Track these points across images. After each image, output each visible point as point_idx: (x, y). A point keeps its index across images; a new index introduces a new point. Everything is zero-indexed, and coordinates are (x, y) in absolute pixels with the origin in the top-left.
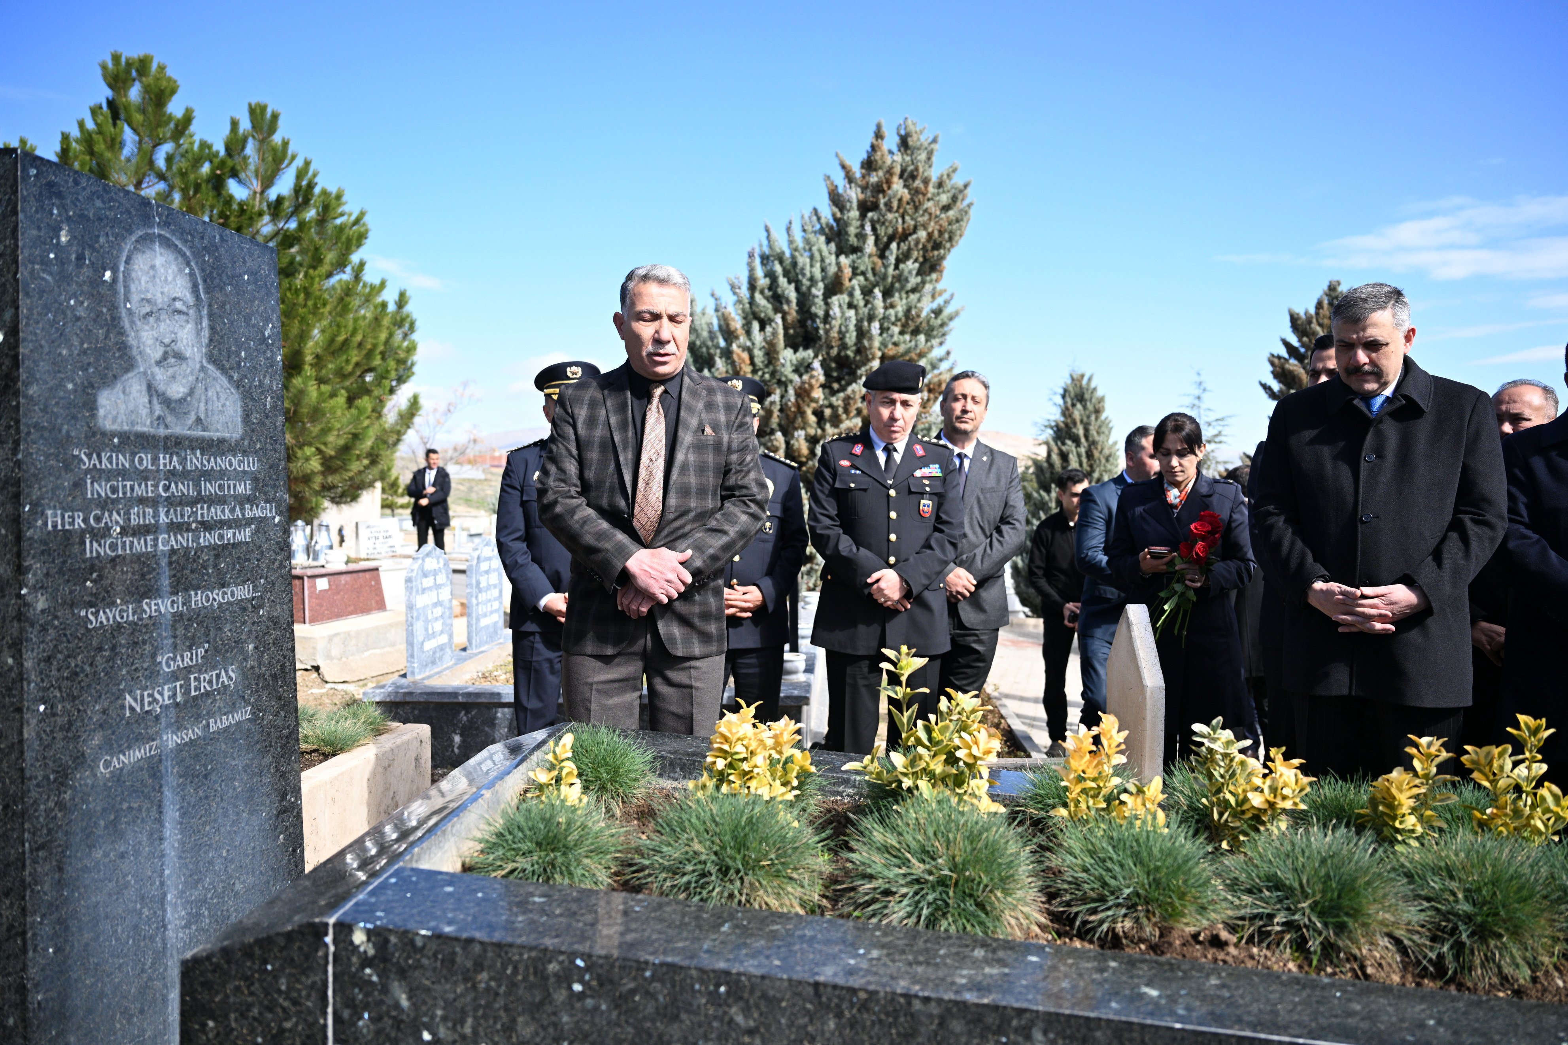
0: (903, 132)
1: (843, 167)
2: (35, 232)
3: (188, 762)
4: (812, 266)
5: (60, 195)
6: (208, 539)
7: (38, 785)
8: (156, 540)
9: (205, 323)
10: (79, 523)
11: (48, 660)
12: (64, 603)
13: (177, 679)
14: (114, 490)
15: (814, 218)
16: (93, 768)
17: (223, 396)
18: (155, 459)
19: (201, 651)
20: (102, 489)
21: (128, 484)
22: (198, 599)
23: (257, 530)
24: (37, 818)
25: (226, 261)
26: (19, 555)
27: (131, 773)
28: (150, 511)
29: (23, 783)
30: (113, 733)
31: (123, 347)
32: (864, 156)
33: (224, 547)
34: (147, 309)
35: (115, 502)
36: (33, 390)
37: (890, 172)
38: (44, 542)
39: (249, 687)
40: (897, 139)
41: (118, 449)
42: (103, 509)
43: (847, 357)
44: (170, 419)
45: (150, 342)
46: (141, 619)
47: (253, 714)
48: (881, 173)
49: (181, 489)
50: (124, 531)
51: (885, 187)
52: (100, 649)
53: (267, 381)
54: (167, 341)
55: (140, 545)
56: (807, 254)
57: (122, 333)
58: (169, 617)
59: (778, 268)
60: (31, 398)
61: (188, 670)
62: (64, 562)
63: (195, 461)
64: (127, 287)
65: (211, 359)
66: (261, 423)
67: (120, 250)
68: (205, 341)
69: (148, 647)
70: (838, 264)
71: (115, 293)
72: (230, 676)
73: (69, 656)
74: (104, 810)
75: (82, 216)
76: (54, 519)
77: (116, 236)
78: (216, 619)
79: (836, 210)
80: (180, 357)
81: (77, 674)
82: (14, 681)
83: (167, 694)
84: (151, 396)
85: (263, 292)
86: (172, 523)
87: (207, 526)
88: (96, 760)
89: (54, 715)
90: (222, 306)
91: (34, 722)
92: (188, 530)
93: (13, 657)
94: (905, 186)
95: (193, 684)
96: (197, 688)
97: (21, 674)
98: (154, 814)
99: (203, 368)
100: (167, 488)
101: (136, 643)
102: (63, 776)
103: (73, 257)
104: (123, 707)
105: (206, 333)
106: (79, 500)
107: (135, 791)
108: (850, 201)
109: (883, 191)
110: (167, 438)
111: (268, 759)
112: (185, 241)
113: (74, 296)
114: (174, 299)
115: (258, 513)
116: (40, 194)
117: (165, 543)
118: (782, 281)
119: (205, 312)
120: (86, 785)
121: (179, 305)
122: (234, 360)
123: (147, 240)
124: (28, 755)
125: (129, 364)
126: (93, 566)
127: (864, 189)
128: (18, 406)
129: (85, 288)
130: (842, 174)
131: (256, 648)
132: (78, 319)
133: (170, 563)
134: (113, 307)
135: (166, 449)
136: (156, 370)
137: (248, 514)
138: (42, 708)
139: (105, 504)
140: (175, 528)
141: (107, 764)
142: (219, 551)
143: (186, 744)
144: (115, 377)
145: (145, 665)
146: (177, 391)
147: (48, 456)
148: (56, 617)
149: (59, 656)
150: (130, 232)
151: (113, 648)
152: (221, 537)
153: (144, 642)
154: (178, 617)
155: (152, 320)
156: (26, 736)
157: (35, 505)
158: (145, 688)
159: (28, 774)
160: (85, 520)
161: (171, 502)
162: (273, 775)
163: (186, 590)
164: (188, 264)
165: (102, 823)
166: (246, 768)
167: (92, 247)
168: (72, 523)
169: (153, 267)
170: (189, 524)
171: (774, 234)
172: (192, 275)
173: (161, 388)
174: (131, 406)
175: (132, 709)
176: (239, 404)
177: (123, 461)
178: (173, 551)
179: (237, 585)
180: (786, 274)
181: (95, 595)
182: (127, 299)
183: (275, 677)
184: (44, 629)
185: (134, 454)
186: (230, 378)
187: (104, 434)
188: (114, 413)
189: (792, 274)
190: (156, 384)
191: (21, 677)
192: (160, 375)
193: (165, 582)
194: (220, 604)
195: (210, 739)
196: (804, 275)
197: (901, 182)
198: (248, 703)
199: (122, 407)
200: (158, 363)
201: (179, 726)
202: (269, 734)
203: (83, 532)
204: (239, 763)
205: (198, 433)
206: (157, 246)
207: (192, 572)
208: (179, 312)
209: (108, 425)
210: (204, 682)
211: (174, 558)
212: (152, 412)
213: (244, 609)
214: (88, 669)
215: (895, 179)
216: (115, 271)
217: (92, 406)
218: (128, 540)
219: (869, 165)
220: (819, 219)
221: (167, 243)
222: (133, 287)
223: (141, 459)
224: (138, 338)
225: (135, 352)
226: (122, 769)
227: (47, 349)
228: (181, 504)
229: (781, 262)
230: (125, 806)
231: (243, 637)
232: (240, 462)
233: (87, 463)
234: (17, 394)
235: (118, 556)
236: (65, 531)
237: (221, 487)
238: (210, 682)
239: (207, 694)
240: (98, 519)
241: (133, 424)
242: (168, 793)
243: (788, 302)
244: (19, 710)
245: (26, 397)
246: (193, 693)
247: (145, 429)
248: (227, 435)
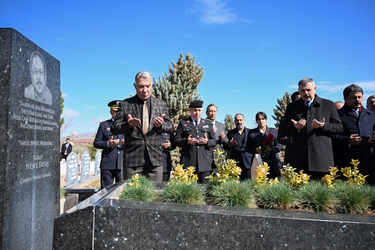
0: (187, 56)
1: (172, 64)
2: (15, 48)
3: (38, 184)
4: (165, 87)
5: (20, 40)
6: (44, 128)
7: (8, 183)
8: (34, 126)
9: (46, 76)
11: (12, 151)
12: (15, 138)
13: (37, 162)
14: (27, 112)
15: (166, 76)
16: (19, 181)
17: (49, 94)
18: (35, 107)
19: (42, 156)
20: (24, 111)
21: (30, 111)
22: (42, 143)
23: (54, 129)
24: (7, 191)
25: (50, 62)
26: (7, 124)
27: (26, 184)
28: (33, 119)
29: (5, 182)
30: (23, 173)
31: (30, 78)
32: (178, 61)
33: (47, 131)
34: (35, 70)
35: (27, 115)
36: (13, 84)
37: (184, 65)
38: (12, 122)
39: (50, 168)
40: (186, 58)
41: (28, 102)
42: (24, 116)
43: (174, 109)
44: (38, 97)
45: (35, 78)
46: (30, 145)
47: (51, 175)
48: (182, 65)
49: (40, 115)
50: (28, 123)
51: (183, 68)
52: (22, 151)
53: (57, 92)
54: (38, 79)
55: (31, 127)
56: (164, 84)
57: (30, 75)
58: (36, 146)
59: (157, 88)
60: (12, 86)
61: (39, 160)
62: (16, 128)
63: (43, 108)
64: (31, 64)
66: (56, 102)
67: (31, 55)
68: (46, 80)
69: (31, 153)
70: (172, 87)
71: (29, 65)
72: (47, 164)
73: (16, 151)
74: (21, 193)
75: (24, 46)
76: (15, 117)
77: (30, 52)
78: (45, 149)
79: (171, 74)
80: (41, 83)
81: (17, 156)
82: (4, 156)
83: (34, 166)
84: (35, 91)
85: (57, 71)
86: (37, 123)
87: (44, 125)
88: (20, 179)
89: (12, 166)
90: (49, 73)
91: (8, 166)
92: (41, 125)
93: (4, 149)
94: (188, 68)
95: (40, 164)
96: (41, 166)
97: (6, 154)
98: (30, 196)
99: (45, 87)
100: (37, 114)
101: (29, 151)
102: (12, 183)
103: (22, 55)
104: (26, 167)
105: (46, 78)
106: (20, 113)
107: (27, 189)
108: (174, 72)
109: (183, 69)
110: (37, 102)
111: (54, 188)
112: (43, 56)
113: (22, 64)
114: (40, 69)
115: (54, 124)
116: (17, 39)
117: (36, 127)
118: (158, 91)
119: (46, 73)
120: (17, 185)
121: (41, 71)
122: (51, 86)
123: (36, 54)
124: (7, 175)
125: (31, 83)
126: (22, 130)
127: (178, 69)
128: (9, 88)
129: (24, 63)
130: (172, 65)
131: (53, 158)
132: (22, 70)
133: (37, 133)
134: (29, 69)
135: (37, 105)
136: (36, 85)
137: (52, 124)
138: (10, 163)
139: (25, 115)
140: (38, 124)
141: (22, 181)
142: (47, 132)
143: (38, 180)
144: (28, 85)
145: (31, 157)
146: (40, 91)
147: (14, 101)
148: (14, 141)
149: (14, 151)
150: (33, 52)
151: (25, 151)
152: (47, 129)
153: (31, 151)
154: (37, 146)
155: (36, 73)
156: (6, 170)
157: (11, 112)
158: (30, 163)
159: (6, 179)
160: (21, 118)
162: (55, 192)
163: (39, 140)
164: (43, 62)
165: (20, 196)
166: (49, 188)
167: (25, 53)
168: (18, 118)
169: (37, 61)
170: (41, 124)
171: (156, 80)
172: (44, 64)
173: (37, 90)
174: (31, 93)
175: (27, 168)
176: (52, 97)
177: (29, 105)
178: (37, 130)
179: (49, 141)
180: (159, 89)
181: (22, 137)
182: (31, 67)
183: (56, 166)
184: (11, 143)
185: (31, 104)
186: (50, 90)
187: (25, 98)
188: (28, 93)
189: (160, 89)
190: (36, 88)
191: (6, 155)
192: (37, 86)
193: (35, 137)
194: (46, 145)
195: (42, 179)
196: (163, 89)
197: (187, 67)
198: (51, 172)
199: (29, 92)
200: (37, 83)
201: (37, 175)
202: (54, 181)
203: (20, 121)
204: (48, 187)
205: (44, 102)
206: (38, 56)
207: (41, 136)
208: (41, 72)
209: (26, 96)
210: (42, 164)
211: (37, 132)
212: (35, 95)
213: (51, 148)
214: (19, 155)
215: (185, 67)
216: (30, 60)
217: (23, 91)
218: (29, 125)
219: (179, 63)
220: (167, 76)
221: (40, 56)
222: (33, 65)
223: (32, 106)
224: (33, 77)
225: (32, 80)
226: (25, 183)
227: (16, 76)
228: (39, 119)
229: (158, 86)
230: (25, 193)
231: (50, 155)
232: (51, 111)
233: (22, 104)
234: (9, 85)
235: (27, 129)
236: (17, 120)
237: (47, 116)
238: (43, 165)
239: (42, 168)
240: (23, 119)
241: (31, 97)
242: (33, 192)
243: (159, 96)
244: (5, 163)
245: (11, 86)
246: (40, 167)
247: (33, 99)
248: (49, 104)
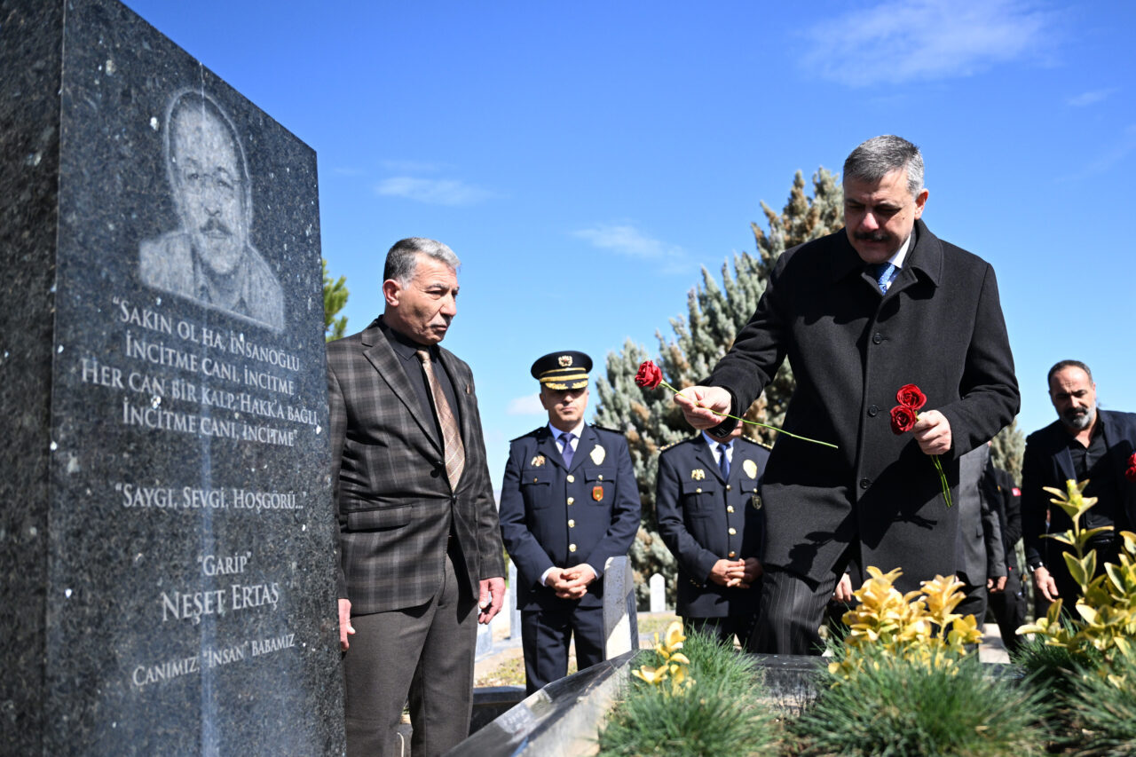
0: (818, 181)
1: (768, 214)
2: (80, 52)
3: (230, 688)
4: (747, 301)
5: (107, 22)
6: (251, 434)
7: (61, 689)
8: (198, 421)
9: (249, 203)
10: (117, 381)
11: (78, 534)
12: (97, 471)
13: (218, 587)
14: (156, 354)
15: (746, 261)
16: (126, 678)
17: (266, 285)
18: (198, 332)
19: (244, 560)
20: (142, 349)
21: (171, 351)
22: (241, 498)
23: (299, 437)
24: (58, 731)
25: (270, 146)
26: (48, 403)
27: (167, 691)
28: (192, 387)
29: (43, 683)
30: (149, 638)
31: (168, 203)
32: (786, 203)
33: (268, 446)
34: (193, 171)
35: (157, 367)
36: (72, 218)
37: (811, 214)
38: (78, 394)
39: (292, 610)
40: (814, 188)
41: (160, 310)
42: (143, 372)
43: (786, 380)
44: (213, 293)
45: (194, 205)
46: (181, 508)
47: (297, 642)
48: (803, 216)
49: (224, 371)
50: (164, 404)
51: (808, 227)
52: (136, 534)
53: (308, 281)
54: (212, 209)
55: (181, 423)
56: (742, 292)
57: (166, 186)
58: (210, 512)
59: (717, 306)
60: (69, 227)
61: (230, 578)
62: (99, 423)
63: (239, 343)
64: (172, 140)
65: (255, 241)
66: (302, 323)
67: (167, 101)
68: (249, 222)
69: (188, 542)
71: (161, 143)
72: (272, 594)
73: (101, 535)
74: (137, 733)
75: (129, 52)
76: (89, 369)
77: (164, 85)
78: (259, 525)
79: (765, 252)
80: (224, 230)
81: (109, 559)
82: (36, 556)
83: (207, 602)
84: (195, 262)
85: (304, 190)
86: (214, 407)
87: (251, 420)
88: (129, 669)
89: (83, 604)
90: (266, 191)
91: (59, 608)
92: (231, 418)
93: (37, 526)
94: (826, 225)
95: (235, 596)
96: (239, 602)
97: (45, 546)
98: (192, 746)
99: (246, 249)
100: (210, 367)
101: (175, 535)
102: (89, 684)
103: (119, 90)
104: (159, 608)
105: (250, 214)
106: (117, 356)
107: (172, 715)
108: (777, 241)
109: (806, 231)
110: (211, 312)
111: (312, 699)
112: (231, 115)
113: (119, 131)
114: (220, 169)
115: (301, 419)
116: (87, 14)
117: (208, 428)
118: (721, 317)
119: (249, 191)
120: (117, 698)
121: (223, 176)
122: (276, 250)
123: (192, 99)
124: (50, 649)
125: (174, 224)
126: (131, 435)
127: (789, 231)
128: (54, 234)
129: (131, 128)
130: (767, 220)
131: (299, 567)
132: (122, 157)
133: (212, 452)
134: (159, 157)
135: (210, 325)
136: (201, 236)
137: (291, 417)
138: (69, 593)
139: (144, 367)
140: (219, 413)
141: (142, 676)
142: (264, 450)
143: (227, 666)
144: (159, 231)
145: (185, 564)
146: (222, 264)
147: (85, 297)
148: (88, 485)
149: (91, 533)
150: (177, 85)
151: (151, 536)
152: (264, 435)
153: (184, 536)
154: (219, 513)
155: (197, 182)
156: (49, 624)
157: (68, 348)
158: (184, 591)
159: (49, 672)
160: (124, 380)
161: (214, 383)
162: (317, 719)
163: (229, 485)
164: (233, 137)
165: (134, 748)
166: (290, 704)
167: (137, 87)
168: (109, 380)
169: (199, 129)
170: (232, 413)
171: (710, 278)
172: (237, 150)
173: (206, 257)
174: (175, 267)
175: (170, 613)
176: (282, 297)
177: (165, 324)
178: (215, 439)
179: (280, 492)
180: (724, 311)
181: (133, 469)
182: (173, 153)
183: (316, 602)
184: (74, 496)
185: (176, 321)
186: (273, 268)
187: (146, 289)
188: (158, 269)
189: (729, 312)
190: (200, 251)
191: (46, 551)
192: (205, 243)
193: (207, 472)
194: (263, 510)
195: (253, 663)
196: (741, 310)
197: (822, 223)
198: (292, 630)
199: (166, 266)
200: (203, 230)
201: (220, 645)
202: (312, 669)
203: (120, 394)
204: (283, 698)
205: (241, 316)
206: (203, 109)
207: (236, 466)
208: (225, 184)
209: (150, 281)
210: (246, 596)
211: (217, 447)
212: (195, 280)
213: (287, 521)
214: (121, 552)
215: (817, 220)
216: (161, 120)
218: (169, 414)
219: (792, 210)
220: (749, 261)
221: (213, 110)
222: (179, 143)
223: (184, 329)
224: (183, 197)
225: (179, 211)
226: (157, 684)
227: (88, 179)
228: (223, 387)
229: (719, 300)
230: (160, 731)
231: (287, 552)
232: (283, 359)
233: (128, 316)
234: (53, 219)
235: (158, 430)
236: (102, 387)
237: (264, 380)
238: (253, 597)
239: (250, 610)
240: (138, 382)
241: (176, 287)
242: (207, 723)
243: (728, 335)
244: (42, 591)
245: (63, 223)
246: (235, 607)
247: (189, 297)
248: (270, 326)
